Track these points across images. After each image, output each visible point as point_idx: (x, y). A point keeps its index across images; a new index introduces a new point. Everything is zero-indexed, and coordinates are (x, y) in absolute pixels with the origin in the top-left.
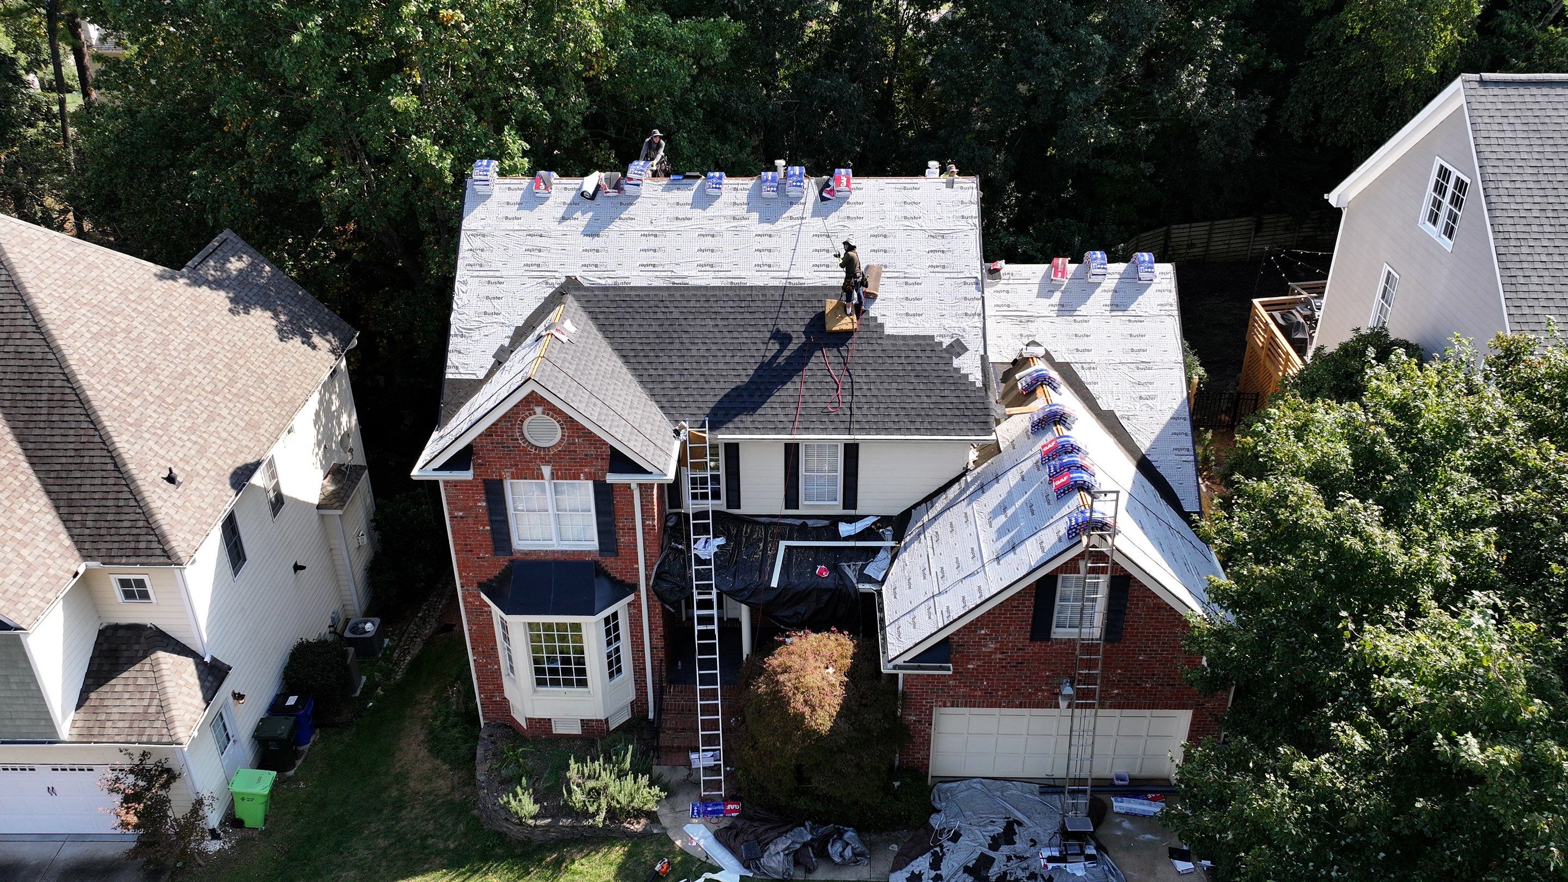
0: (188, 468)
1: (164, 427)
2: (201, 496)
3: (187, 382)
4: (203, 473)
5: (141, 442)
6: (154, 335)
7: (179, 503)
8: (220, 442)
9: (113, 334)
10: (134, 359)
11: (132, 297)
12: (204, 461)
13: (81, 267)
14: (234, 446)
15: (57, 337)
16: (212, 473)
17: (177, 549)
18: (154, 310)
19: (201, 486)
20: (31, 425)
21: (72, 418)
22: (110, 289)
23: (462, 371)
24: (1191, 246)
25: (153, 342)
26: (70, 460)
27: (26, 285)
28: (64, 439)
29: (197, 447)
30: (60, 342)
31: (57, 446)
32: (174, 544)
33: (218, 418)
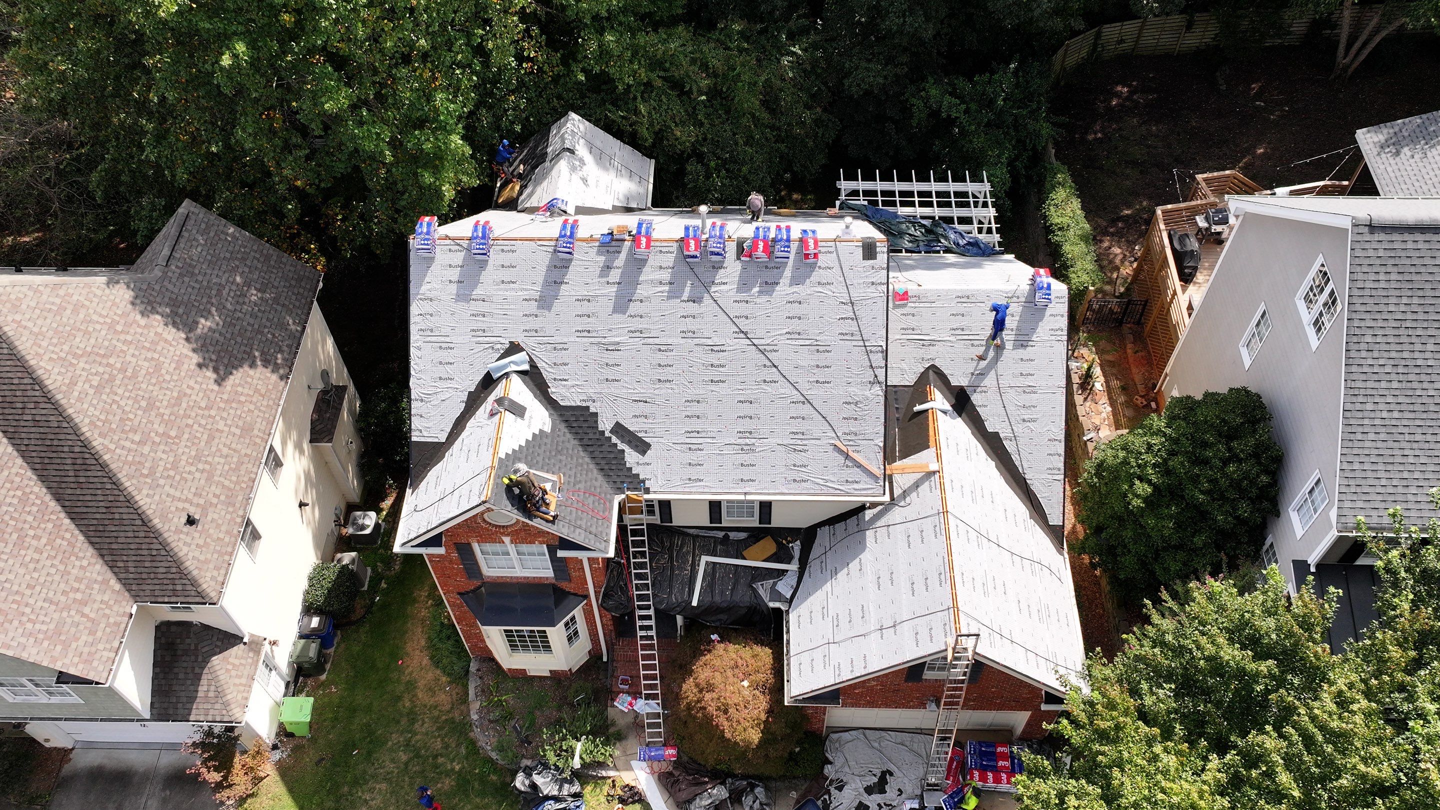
0: (202, 501)
1: (175, 466)
2: (218, 526)
3: (184, 405)
4: (215, 501)
5: (158, 490)
6: (146, 364)
7: (201, 542)
8: (222, 460)
9: (112, 379)
10: (136, 401)
11: (119, 328)
12: (213, 488)
13: (68, 312)
14: (235, 459)
15: (66, 406)
16: (223, 498)
17: (208, 590)
18: (141, 334)
19: (216, 516)
20: (63, 485)
21: (96, 480)
22: (98, 327)
23: (425, 434)
24: (1122, 41)
25: (148, 373)
26: (104, 516)
27: (28, 357)
28: (94, 498)
29: (205, 475)
30: (70, 411)
31: (90, 504)
32: (204, 586)
33: (218, 434)
